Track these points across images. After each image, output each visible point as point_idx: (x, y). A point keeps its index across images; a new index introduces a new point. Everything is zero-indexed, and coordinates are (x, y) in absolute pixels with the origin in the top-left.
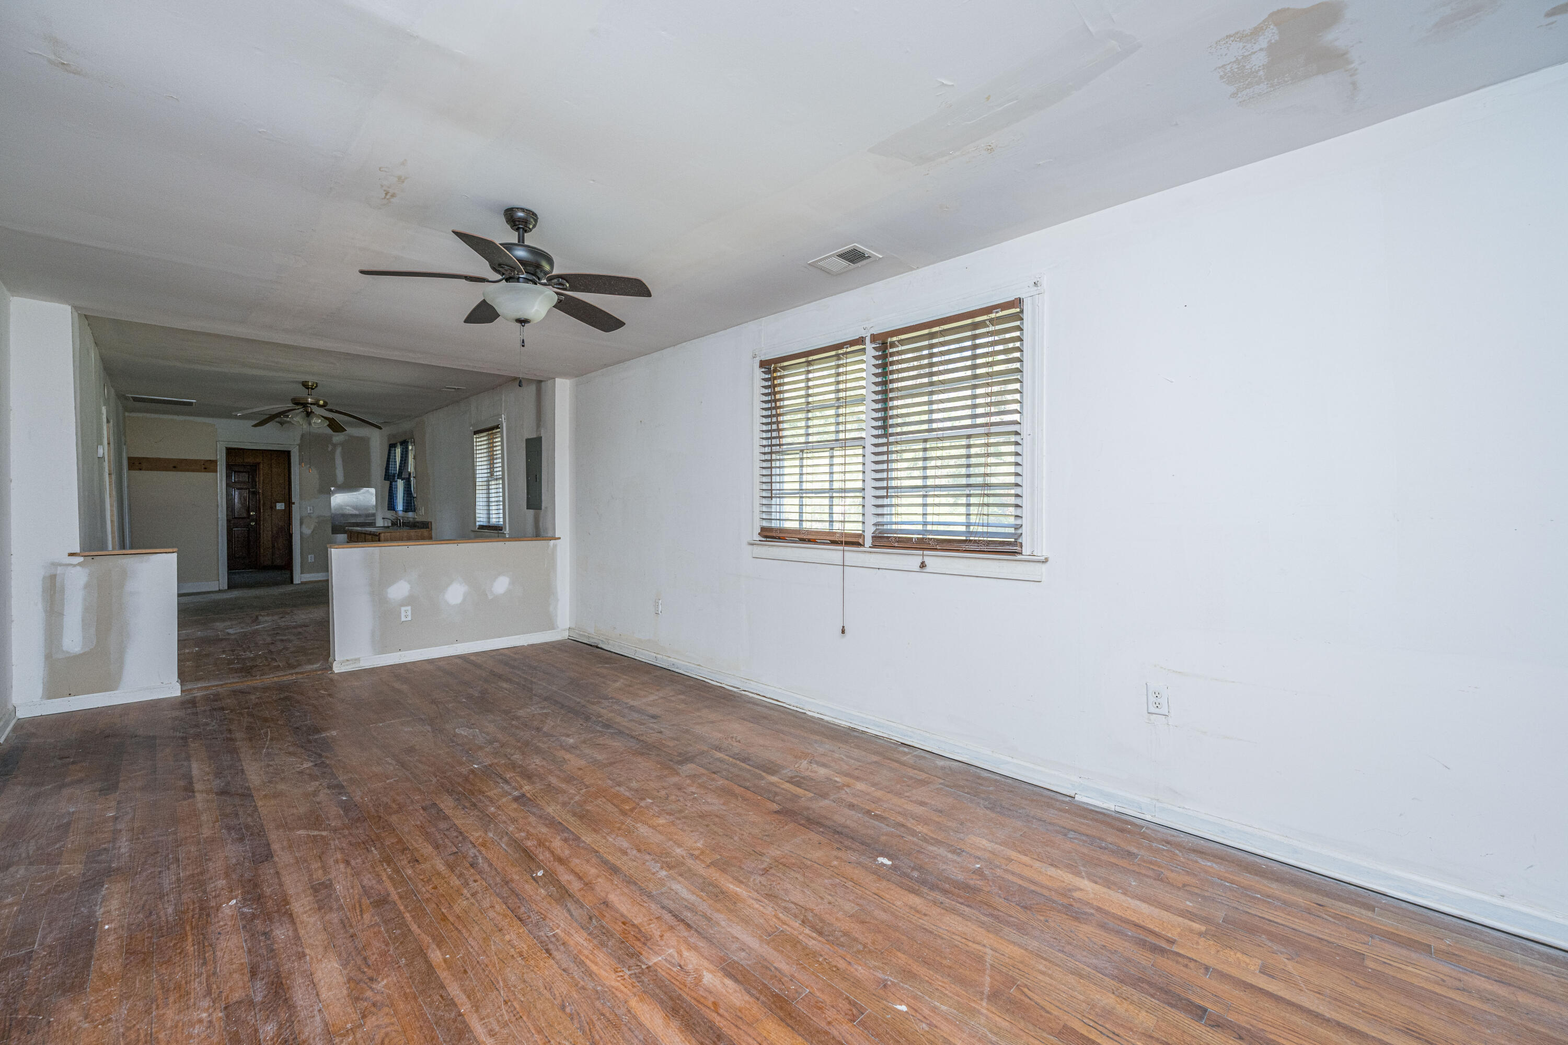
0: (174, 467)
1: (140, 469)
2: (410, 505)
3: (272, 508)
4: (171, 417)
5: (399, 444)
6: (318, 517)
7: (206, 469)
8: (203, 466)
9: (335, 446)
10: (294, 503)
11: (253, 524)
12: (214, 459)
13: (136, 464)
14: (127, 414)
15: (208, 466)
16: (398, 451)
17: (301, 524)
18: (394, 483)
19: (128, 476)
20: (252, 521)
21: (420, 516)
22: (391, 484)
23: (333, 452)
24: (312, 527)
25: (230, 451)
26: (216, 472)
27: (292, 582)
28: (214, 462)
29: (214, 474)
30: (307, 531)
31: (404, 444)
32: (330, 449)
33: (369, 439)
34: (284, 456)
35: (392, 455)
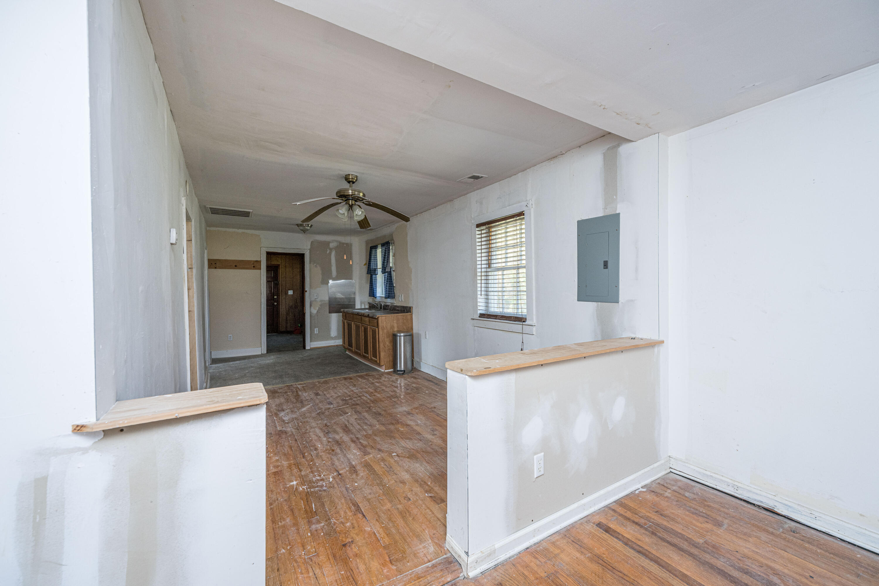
0: (236, 266)
1: (216, 268)
2: (390, 292)
3: (286, 293)
4: (234, 230)
5: (380, 246)
6: (321, 301)
7: (254, 267)
8: (253, 265)
9: (331, 250)
10: (306, 291)
11: (276, 304)
12: (259, 260)
13: (213, 264)
14: (208, 228)
15: (255, 265)
16: (379, 252)
17: (311, 306)
18: (374, 276)
19: (209, 273)
20: (275, 302)
21: (399, 301)
22: (371, 277)
23: (330, 254)
24: (317, 309)
25: (269, 254)
26: (260, 269)
27: (304, 347)
28: (259, 262)
29: (259, 271)
30: (314, 311)
31: (386, 245)
32: (328, 252)
33: (351, 245)
34: (300, 257)
35: (373, 254)
